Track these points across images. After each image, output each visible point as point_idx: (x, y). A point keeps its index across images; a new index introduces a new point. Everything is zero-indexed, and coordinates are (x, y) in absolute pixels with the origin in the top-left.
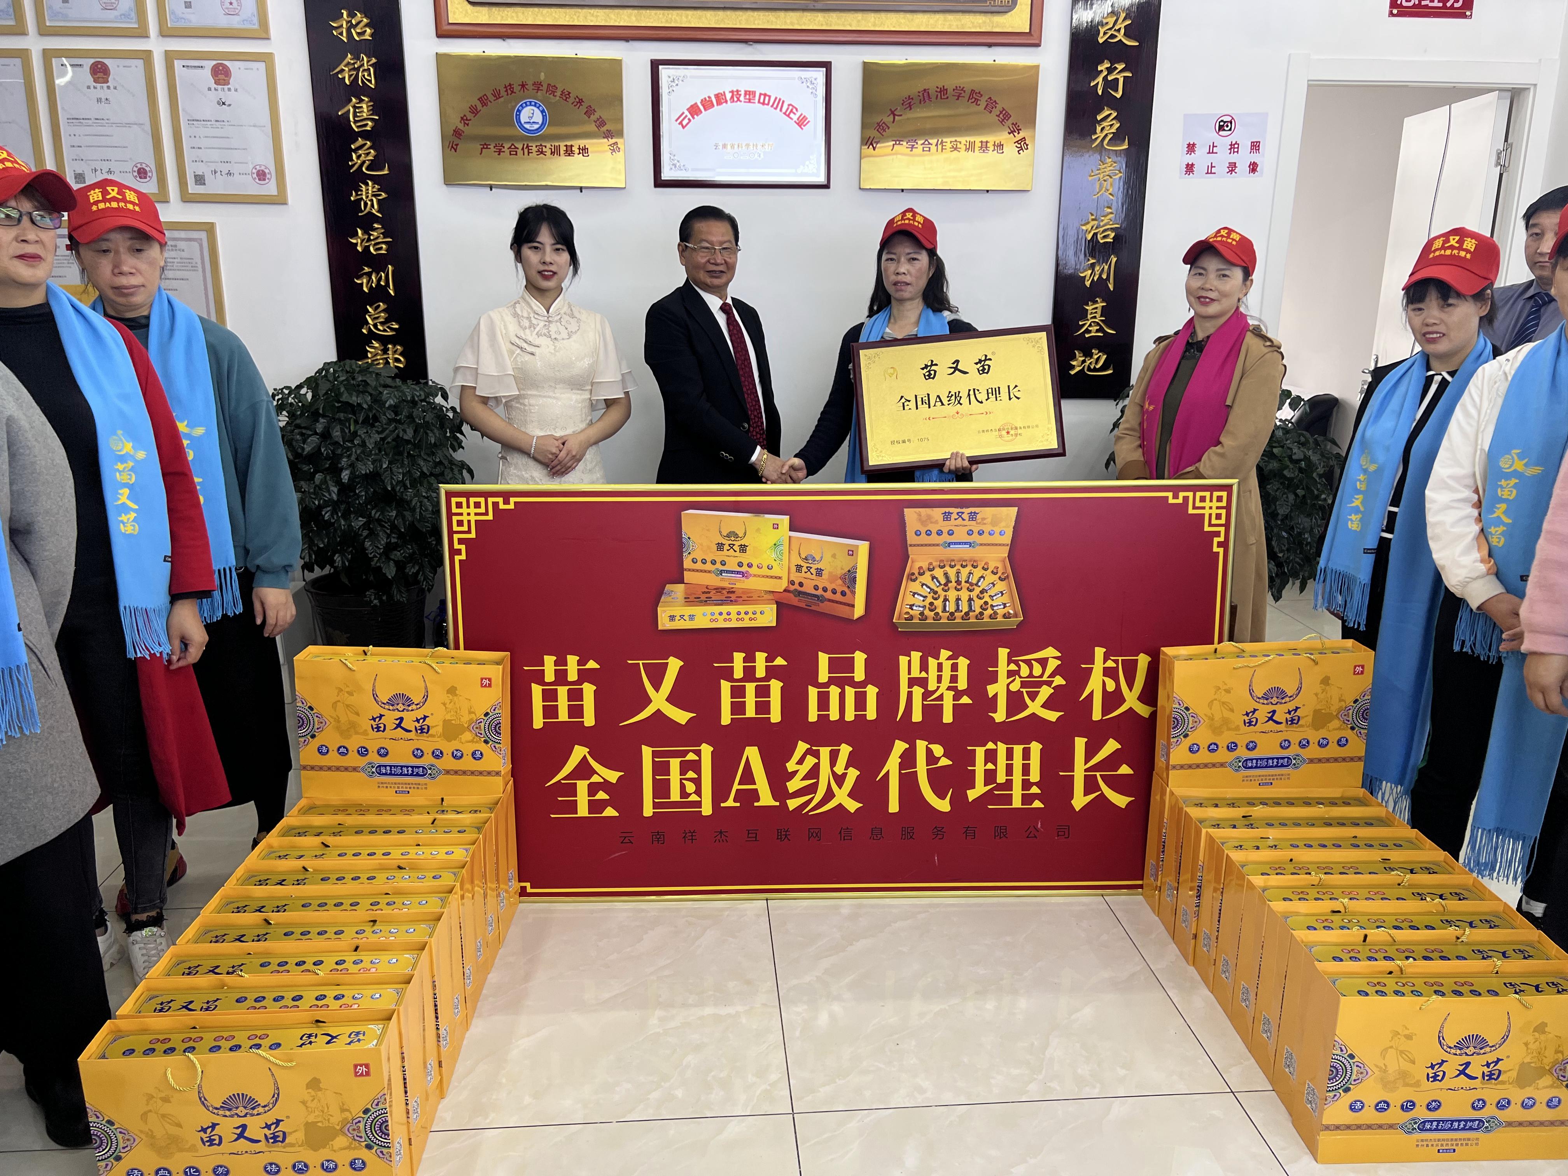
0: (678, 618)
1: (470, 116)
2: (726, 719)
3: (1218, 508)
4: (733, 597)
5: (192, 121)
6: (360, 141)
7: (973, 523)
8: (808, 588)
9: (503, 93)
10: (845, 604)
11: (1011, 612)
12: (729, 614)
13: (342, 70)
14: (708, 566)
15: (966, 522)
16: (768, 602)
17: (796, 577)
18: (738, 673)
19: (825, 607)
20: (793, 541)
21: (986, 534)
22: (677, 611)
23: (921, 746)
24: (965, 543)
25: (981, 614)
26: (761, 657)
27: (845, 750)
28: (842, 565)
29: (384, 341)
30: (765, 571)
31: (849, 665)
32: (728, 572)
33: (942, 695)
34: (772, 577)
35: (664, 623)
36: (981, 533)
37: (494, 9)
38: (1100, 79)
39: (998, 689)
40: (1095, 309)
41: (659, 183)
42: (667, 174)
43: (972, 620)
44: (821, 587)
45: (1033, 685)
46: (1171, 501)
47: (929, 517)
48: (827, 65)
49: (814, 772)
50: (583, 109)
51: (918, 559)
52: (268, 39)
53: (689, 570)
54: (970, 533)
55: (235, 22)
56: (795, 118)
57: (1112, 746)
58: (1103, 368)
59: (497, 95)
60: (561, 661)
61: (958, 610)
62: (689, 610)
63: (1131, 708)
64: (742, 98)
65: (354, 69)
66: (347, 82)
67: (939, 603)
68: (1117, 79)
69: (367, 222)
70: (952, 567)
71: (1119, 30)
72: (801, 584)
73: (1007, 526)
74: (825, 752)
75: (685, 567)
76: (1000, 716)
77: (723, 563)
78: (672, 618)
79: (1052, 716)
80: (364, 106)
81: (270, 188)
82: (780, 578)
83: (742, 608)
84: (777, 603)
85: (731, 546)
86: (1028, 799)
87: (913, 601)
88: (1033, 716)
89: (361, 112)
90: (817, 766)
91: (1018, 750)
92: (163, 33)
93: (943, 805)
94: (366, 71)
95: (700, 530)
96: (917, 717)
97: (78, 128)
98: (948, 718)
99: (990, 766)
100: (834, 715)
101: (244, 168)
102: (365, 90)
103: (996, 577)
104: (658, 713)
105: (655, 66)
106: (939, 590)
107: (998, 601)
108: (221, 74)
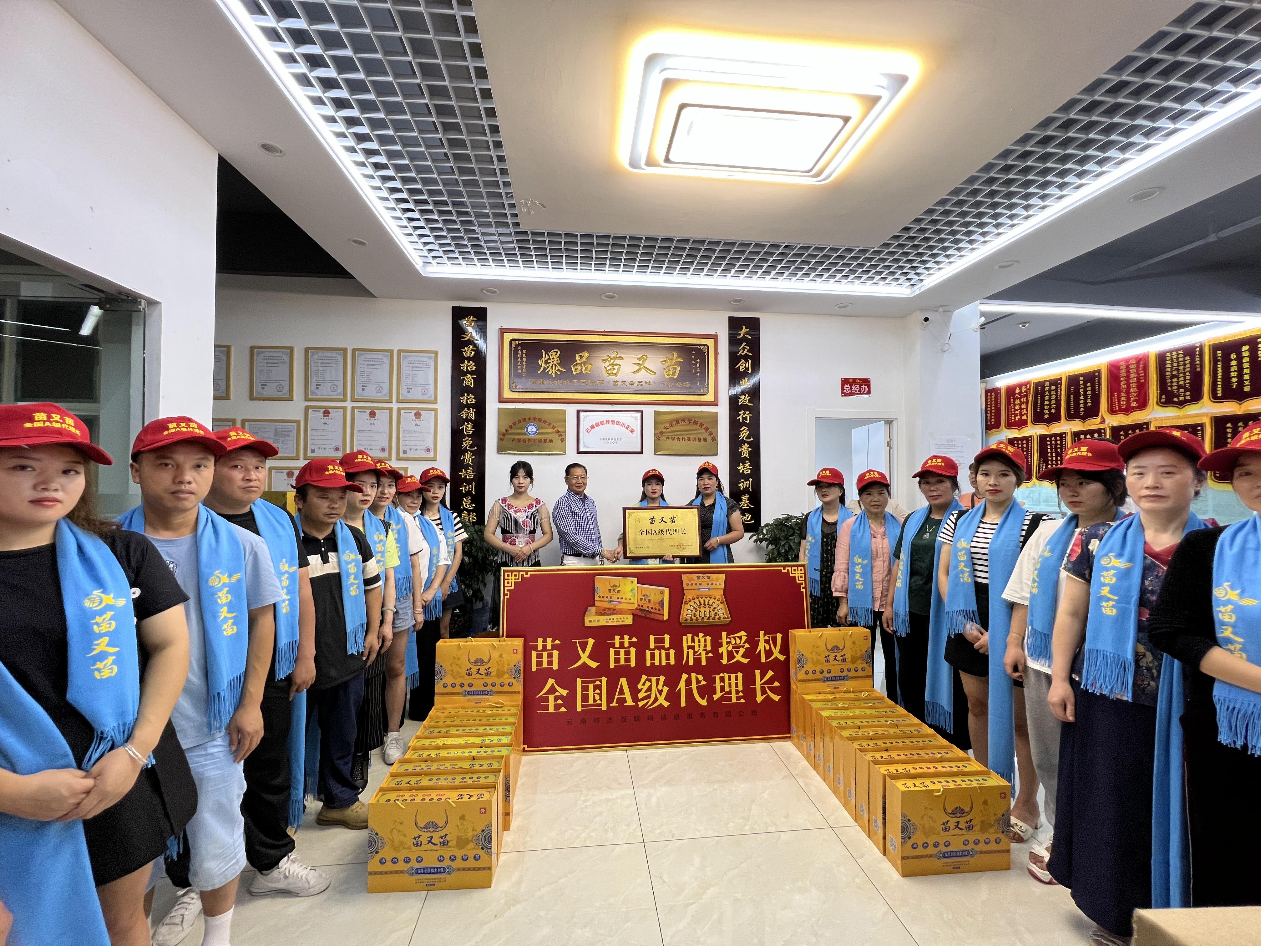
0: (593, 621)
1: (509, 430)
2: (612, 666)
4: (615, 612)
5: (404, 431)
6: (467, 438)
7: (709, 580)
8: (645, 608)
9: (522, 421)
10: (660, 614)
11: (726, 616)
12: (613, 619)
13: (463, 414)
14: (605, 599)
15: (706, 580)
16: (629, 614)
17: (640, 603)
18: (617, 645)
19: (652, 616)
20: (639, 588)
21: (715, 585)
22: (592, 618)
24: (706, 588)
25: (714, 618)
26: (626, 637)
27: (662, 678)
28: (658, 598)
29: (469, 511)
30: (628, 601)
31: (662, 640)
32: (613, 601)
33: (701, 653)
34: (630, 603)
35: (587, 624)
36: (712, 584)
37: (521, 394)
38: (741, 417)
39: (723, 650)
40: (745, 498)
41: (579, 453)
42: (582, 450)
43: (711, 620)
44: (650, 607)
45: (736, 647)
46: (783, 571)
47: (692, 578)
48: (641, 412)
49: (649, 689)
50: (551, 426)
51: (688, 595)
52: (437, 403)
53: (597, 601)
54: (708, 584)
55: (425, 398)
56: (630, 430)
57: (770, 674)
58: (750, 520)
59: (520, 422)
60: (545, 641)
61: (705, 616)
62: (597, 618)
63: (776, 657)
64: (610, 423)
65: (467, 413)
66: (464, 418)
67: (697, 613)
68: (747, 417)
69: (467, 467)
70: (702, 598)
71: (746, 400)
72: (642, 606)
73: (722, 582)
74: (654, 679)
75: (596, 599)
76: (725, 661)
77: (611, 598)
78: (590, 621)
79: (745, 661)
80: (470, 426)
81: (431, 455)
82: (634, 604)
83: (619, 617)
84: (633, 614)
85: (614, 591)
86: (738, 698)
87: (687, 612)
88: (738, 661)
89: (468, 428)
90: (650, 686)
91: (733, 676)
92: (398, 401)
93: (704, 703)
94: (472, 414)
95: (601, 585)
96: (691, 663)
97: (361, 434)
98: (704, 663)
99: (722, 684)
100: (657, 663)
101: (422, 448)
102: (471, 420)
103: (718, 603)
104: (584, 663)
105: (578, 412)
106: (697, 608)
107: (720, 612)
108: (418, 415)
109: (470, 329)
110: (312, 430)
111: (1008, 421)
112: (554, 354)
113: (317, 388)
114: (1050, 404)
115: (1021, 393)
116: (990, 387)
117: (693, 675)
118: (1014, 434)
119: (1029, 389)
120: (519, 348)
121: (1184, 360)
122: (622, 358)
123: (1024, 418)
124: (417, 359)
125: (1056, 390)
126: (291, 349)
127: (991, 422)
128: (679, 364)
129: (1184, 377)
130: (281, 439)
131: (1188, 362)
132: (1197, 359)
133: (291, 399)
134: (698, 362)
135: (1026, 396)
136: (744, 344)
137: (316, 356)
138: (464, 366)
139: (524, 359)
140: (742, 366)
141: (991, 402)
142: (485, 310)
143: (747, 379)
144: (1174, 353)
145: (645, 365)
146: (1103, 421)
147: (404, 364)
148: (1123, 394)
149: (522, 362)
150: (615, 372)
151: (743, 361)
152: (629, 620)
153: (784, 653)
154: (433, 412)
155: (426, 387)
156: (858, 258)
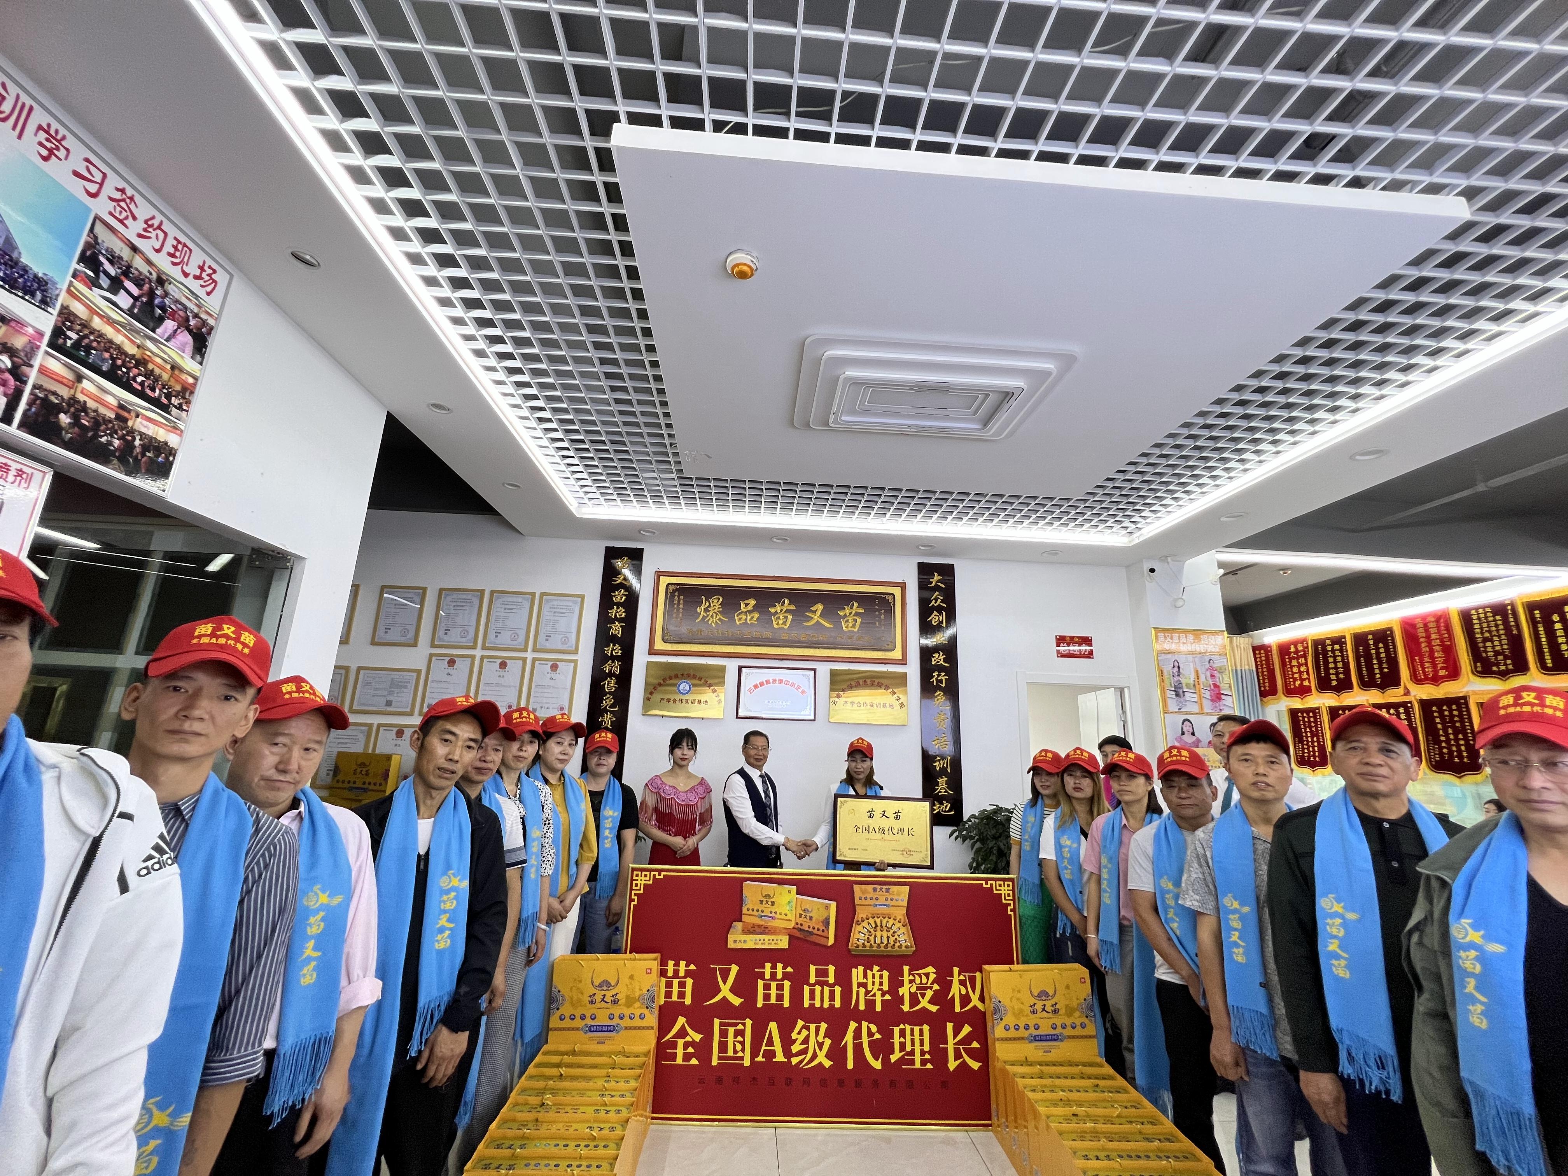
0: (738, 942)
2: (760, 1004)
3: (1008, 890)
4: (767, 931)
5: (537, 685)
6: (608, 696)
7: (888, 895)
8: (805, 927)
9: (673, 677)
10: (824, 937)
11: (909, 944)
12: (764, 940)
13: (606, 667)
14: (755, 913)
15: (884, 894)
16: (784, 934)
17: (800, 921)
18: (768, 976)
19: (813, 939)
20: (798, 900)
21: (895, 901)
22: (738, 937)
23: (865, 1024)
24: (884, 905)
25: (894, 945)
26: (780, 966)
27: (824, 1026)
28: (823, 914)
30: (783, 917)
31: (825, 973)
32: (764, 916)
33: (875, 994)
34: (786, 920)
35: (731, 945)
36: (892, 900)
37: (675, 645)
38: (934, 679)
39: (904, 991)
40: (942, 781)
41: (737, 717)
42: (741, 713)
43: (889, 949)
44: (811, 927)
45: (923, 989)
46: (985, 886)
47: (866, 890)
48: (815, 670)
49: (806, 1041)
50: (708, 685)
51: (861, 913)
52: (578, 654)
53: (745, 914)
54: (886, 899)
55: (565, 647)
56: (800, 690)
57: (967, 1029)
59: (671, 678)
60: (677, 964)
61: (882, 942)
62: (743, 938)
63: (975, 1005)
64: (777, 683)
65: (611, 667)
66: (607, 672)
67: (872, 938)
68: (942, 679)
70: (878, 918)
71: (940, 659)
72: (801, 925)
73: (905, 898)
74: (812, 1027)
75: (743, 912)
76: (906, 1008)
77: (762, 911)
78: (735, 941)
79: (934, 1009)
80: (612, 681)
82: (791, 921)
83: (771, 937)
84: (789, 935)
85: (767, 902)
86: (924, 1062)
87: (859, 936)
88: (924, 1008)
89: (611, 684)
90: (808, 1037)
91: (917, 1029)
92: (534, 651)
93: (878, 1065)
94: (616, 667)
95: (752, 893)
96: (862, 1007)
97: (487, 688)
98: (878, 1008)
99: (902, 1040)
100: (818, 1004)
101: (555, 706)
102: (614, 675)
103: (899, 925)
104: (724, 998)
105: (740, 668)
106: (872, 930)
107: (902, 938)
108: (554, 667)
109: (624, 570)
110: (433, 681)
111: (1286, 687)
112: (715, 601)
113: (446, 634)
114: (1336, 668)
115: (1297, 652)
116: (1257, 643)
118: (1297, 703)
119: (1307, 647)
120: (677, 593)
121: (1495, 620)
123: (1306, 683)
124: (561, 603)
125: (1341, 650)
126: (424, 590)
127: (1265, 687)
128: (861, 615)
129: (1500, 641)
130: (396, 691)
131: (1500, 622)
132: (1512, 620)
133: (415, 644)
134: (882, 614)
135: (1305, 656)
136: (937, 593)
137: (449, 598)
138: (612, 613)
139: (681, 606)
140: (934, 618)
141: (1261, 662)
142: (641, 551)
143: (941, 632)
144: (1481, 611)
146: (1407, 693)
147: (545, 608)
148: (1426, 659)
149: (678, 609)
151: (935, 613)
152: (783, 943)
153: (982, 999)
154: (572, 664)
155: (568, 635)
156: (1061, 506)
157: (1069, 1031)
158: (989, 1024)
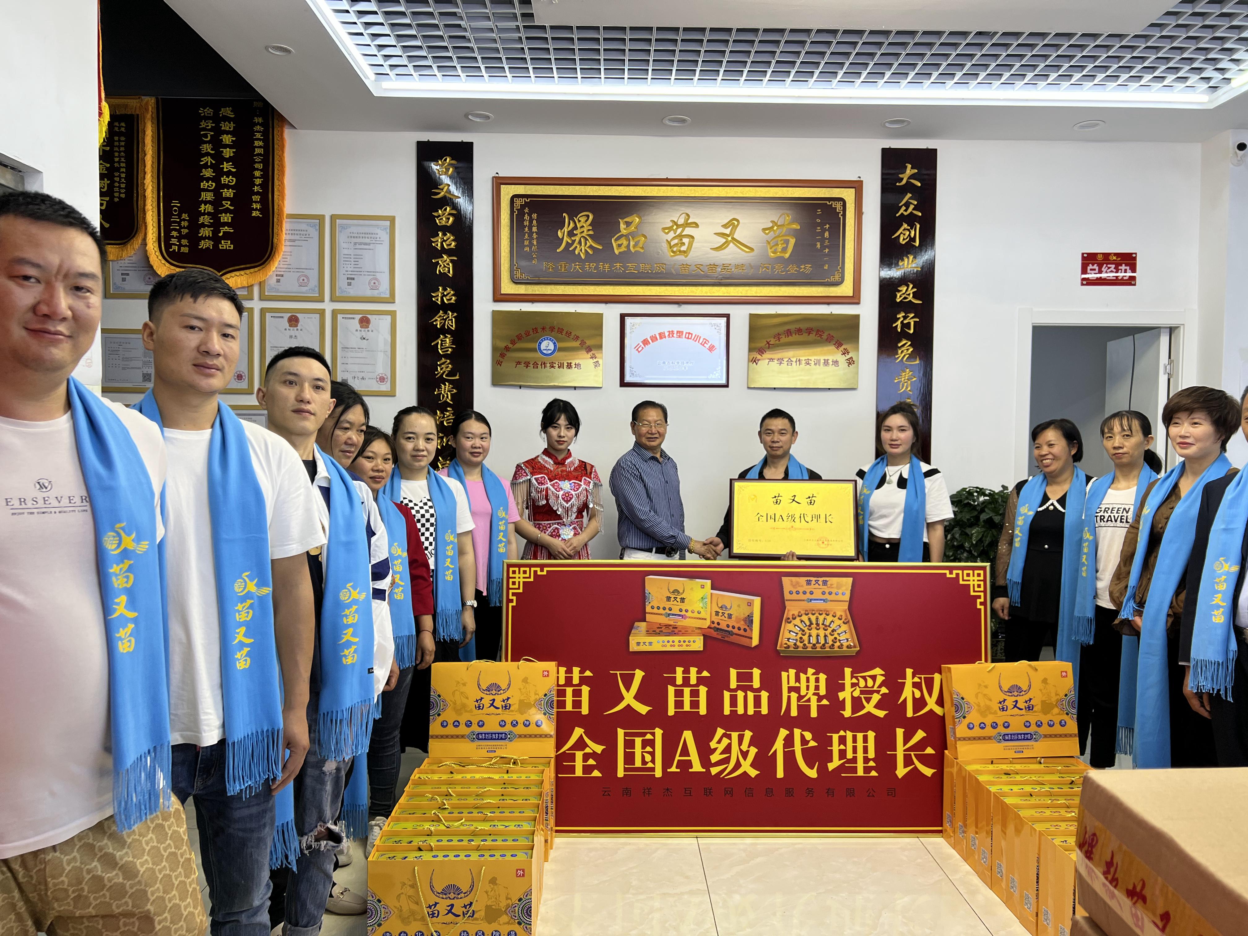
0: (642, 644)
1: (510, 346)
2: (671, 711)
3: (978, 581)
4: (676, 631)
5: (345, 348)
6: (443, 360)
7: (825, 587)
8: (723, 626)
9: (531, 332)
10: (746, 637)
11: (852, 644)
12: (673, 642)
13: (436, 320)
14: (662, 611)
15: (821, 587)
16: (698, 635)
17: (716, 619)
18: (679, 681)
19: (733, 639)
20: (714, 596)
21: (833, 594)
22: (641, 639)
24: (821, 600)
25: (833, 645)
26: (693, 670)
27: (748, 734)
28: (744, 612)
30: (696, 615)
31: (750, 677)
32: (673, 615)
33: (809, 699)
34: (700, 619)
35: (633, 647)
36: (830, 593)
37: (529, 287)
38: (899, 323)
39: (845, 695)
41: (623, 384)
42: (628, 379)
43: (828, 649)
44: (731, 626)
45: (868, 692)
46: (948, 576)
47: (798, 583)
48: (728, 316)
49: (728, 749)
50: (579, 342)
51: (791, 609)
52: (394, 303)
53: (649, 613)
54: (824, 593)
55: (375, 293)
56: (707, 346)
57: (920, 735)
59: (528, 333)
61: (818, 642)
62: (649, 639)
63: (931, 710)
64: (675, 335)
65: (443, 319)
66: (438, 326)
67: (805, 638)
68: (909, 323)
69: (442, 407)
70: (813, 614)
71: (909, 295)
72: (718, 624)
73: (846, 590)
74: (735, 735)
75: (647, 611)
76: (847, 713)
77: (670, 609)
78: (638, 644)
79: (881, 714)
80: (448, 340)
81: (385, 387)
82: (705, 619)
83: (682, 638)
84: (704, 635)
85: (676, 599)
86: (867, 770)
87: (790, 636)
88: (868, 714)
89: (445, 343)
90: (729, 745)
91: (860, 736)
92: (332, 300)
93: (812, 773)
94: (450, 320)
95: (655, 590)
96: (794, 713)
98: (814, 714)
99: (842, 747)
100: (740, 710)
101: (370, 375)
102: (449, 331)
103: (841, 622)
104: (629, 705)
105: (623, 317)
106: (806, 629)
107: (843, 637)
108: (365, 322)
109: (445, 179)
112: (583, 219)
117: (797, 732)
120: (527, 210)
122: (696, 225)
124: (362, 230)
128: (796, 234)
134: (825, 230)
136: (909, 195)
138: (437, 243)
139: (535, 229)
142: (470, 147)
143: (911, 257)
145: (735, 237)
147: (342, 239)
149: (531, 233)
150: (684, 248)
151: (905, 226)
153: (940, 702)
154: (389, 318)
155: (378, 276)
156: (1108, 47)
157: (1045, 729)
158: (949, 727)
